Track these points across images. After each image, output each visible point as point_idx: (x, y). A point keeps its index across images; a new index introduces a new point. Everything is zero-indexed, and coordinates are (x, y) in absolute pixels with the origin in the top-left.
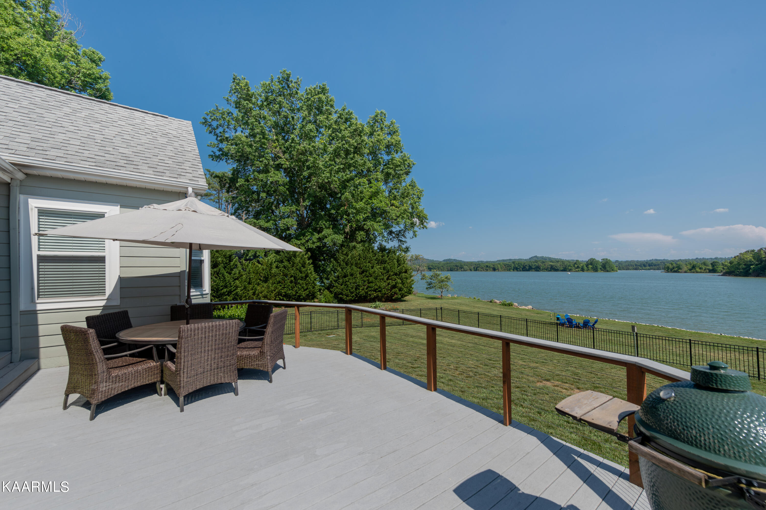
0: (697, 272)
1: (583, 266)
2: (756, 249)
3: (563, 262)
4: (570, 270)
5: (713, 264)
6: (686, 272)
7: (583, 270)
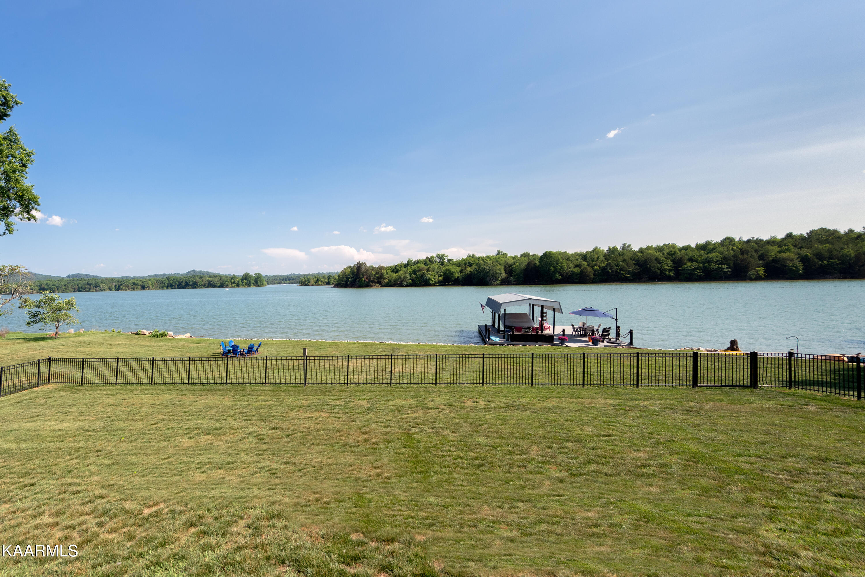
0: (319, 285)
1: (238, 281)
2: (352, 266)
3: (221, 277)
4: (227, 286)
5: (329, 277)
6: (313, 285)
7: (238, 286)
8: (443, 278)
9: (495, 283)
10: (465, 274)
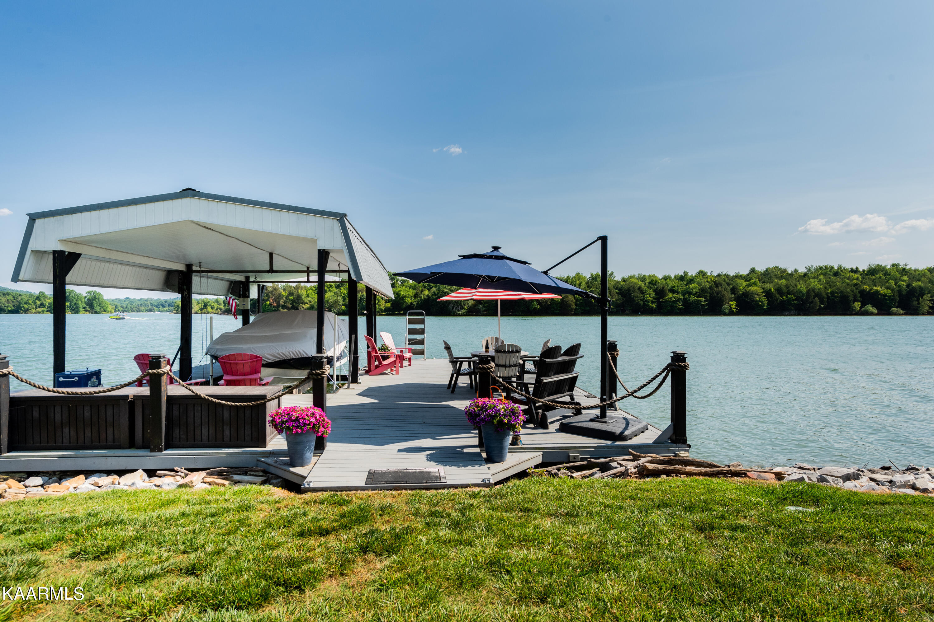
8: (391, 304)
9: (460, 312)
10: (421, 300)
